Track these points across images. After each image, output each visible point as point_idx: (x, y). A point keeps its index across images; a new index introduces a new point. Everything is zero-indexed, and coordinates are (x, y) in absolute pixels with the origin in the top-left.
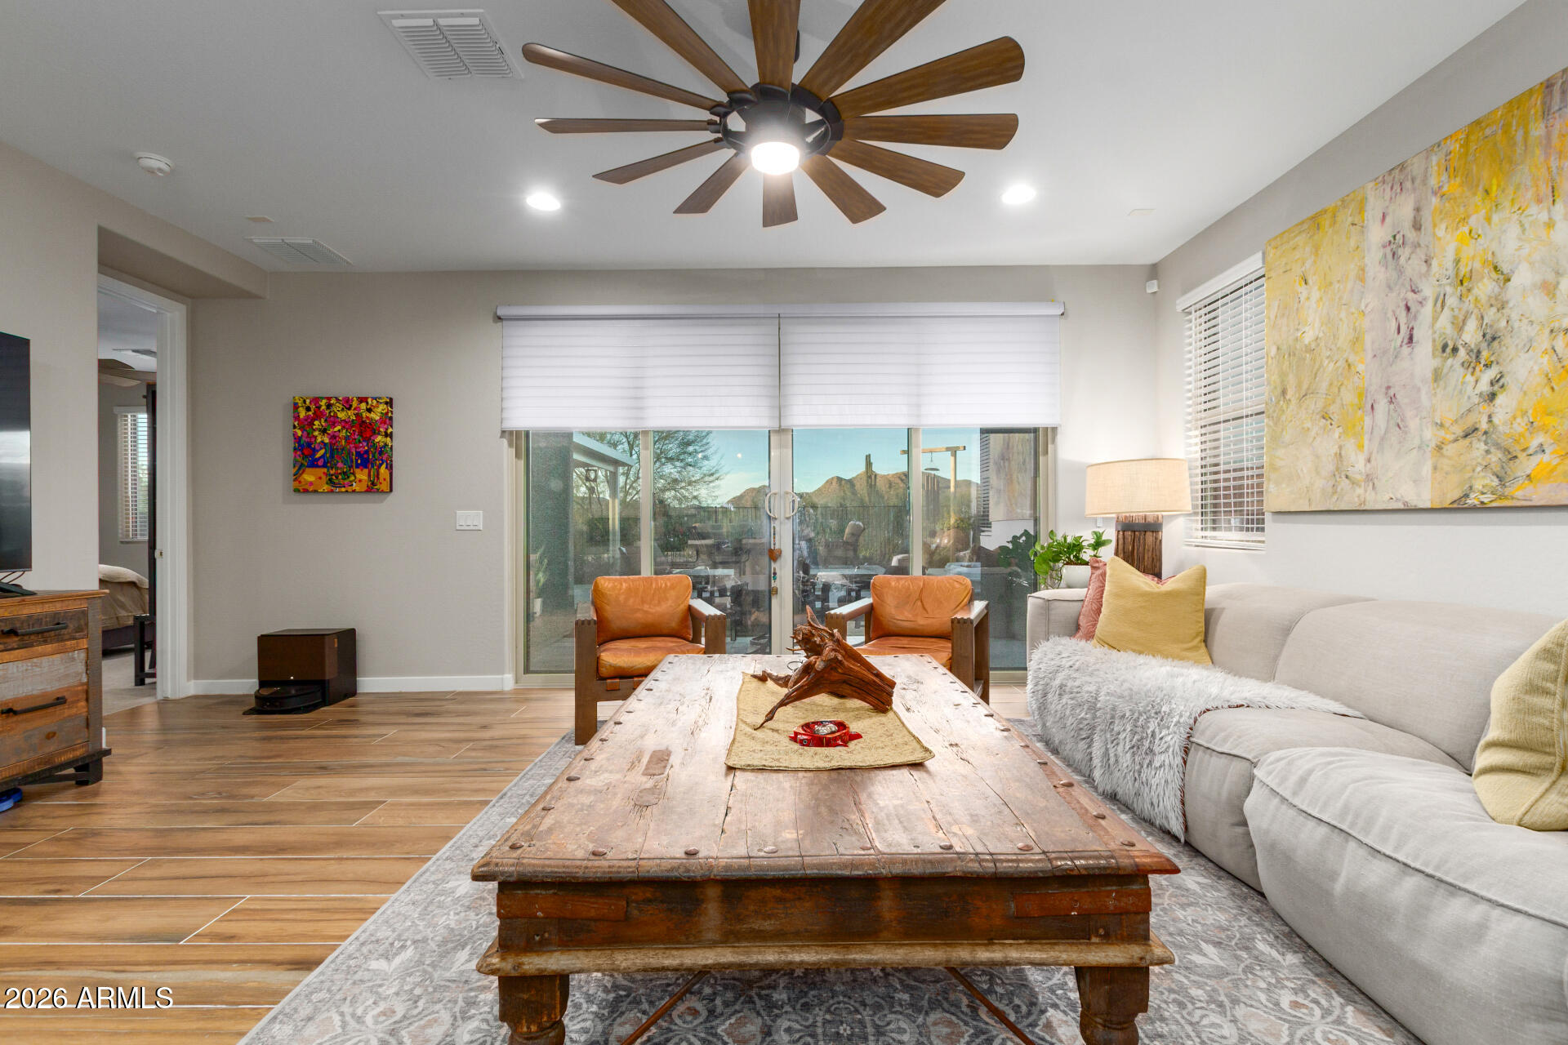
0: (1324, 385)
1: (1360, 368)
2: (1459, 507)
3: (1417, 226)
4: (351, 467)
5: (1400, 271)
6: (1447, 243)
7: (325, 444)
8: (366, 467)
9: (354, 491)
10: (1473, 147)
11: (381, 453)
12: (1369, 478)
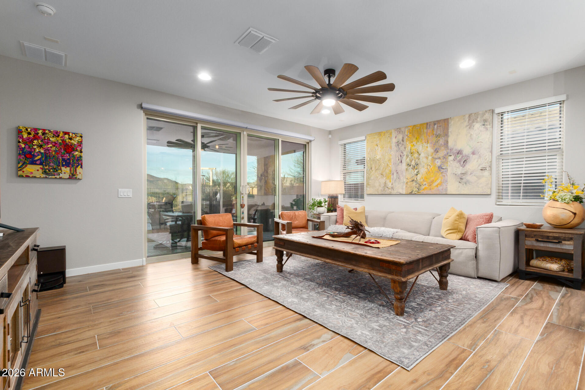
0: (382, 168)
1: (390, 166)
2: (411, 194)
3: (403, 141)
4: (59, 166)
5: (399, 149)
6: (409, 146)
7: (41, 153)
8: (68, 167)
9: (61, 178)
10: (414, 130)
11: (77, 160)
12: (392, 188)
